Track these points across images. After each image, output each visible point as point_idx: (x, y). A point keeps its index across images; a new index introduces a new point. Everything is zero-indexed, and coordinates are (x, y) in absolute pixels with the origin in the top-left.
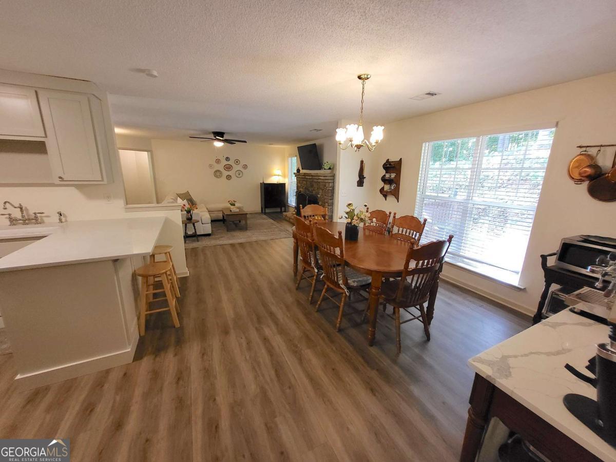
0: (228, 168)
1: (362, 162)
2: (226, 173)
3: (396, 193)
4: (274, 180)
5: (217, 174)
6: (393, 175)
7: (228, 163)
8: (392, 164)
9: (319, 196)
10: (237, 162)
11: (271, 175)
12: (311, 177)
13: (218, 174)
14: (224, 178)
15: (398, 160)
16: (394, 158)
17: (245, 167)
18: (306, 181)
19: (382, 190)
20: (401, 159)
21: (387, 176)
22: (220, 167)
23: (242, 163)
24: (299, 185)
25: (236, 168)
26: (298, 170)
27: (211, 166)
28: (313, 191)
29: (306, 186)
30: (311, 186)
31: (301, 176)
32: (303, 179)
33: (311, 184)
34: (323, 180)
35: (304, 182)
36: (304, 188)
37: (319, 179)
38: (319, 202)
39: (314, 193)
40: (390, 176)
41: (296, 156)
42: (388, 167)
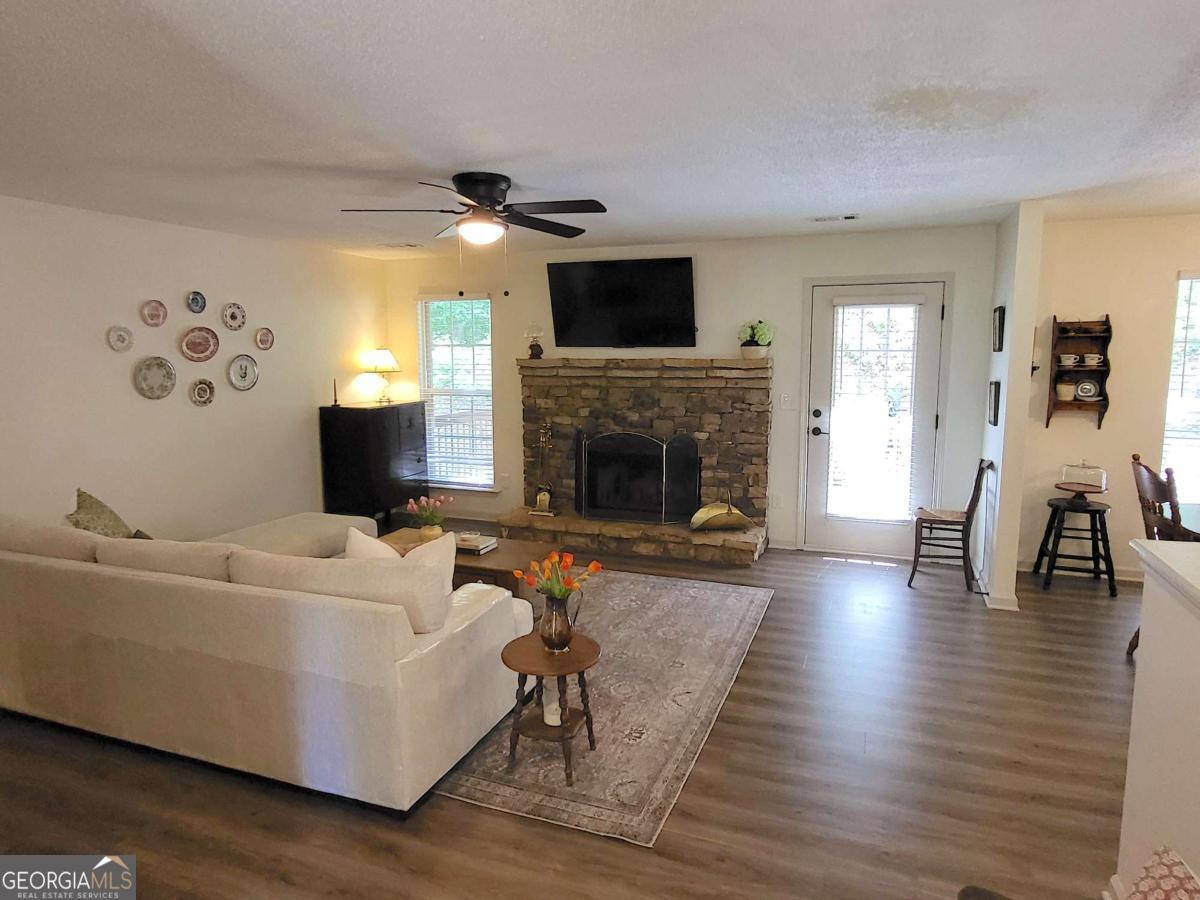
0: (200, 345)
2: (187, 372)
4: (362, 393)
5: (150, 379)
7: (198, 320)
9: (701, 436)
10: (234, 317)
13: (155, 377)
14: (179, 398)
17: (266, 339)
18: (605, 389)
20: (1107, 316)
21: (1068, 361)
22: (160, 342)
23: (255, 321)
24: (542, 402)
25: (232, 343)
26: (536, 351)
27: (118, 339)
28: (656, 423)
29: (598, 405)
30: (643, 404)
31: (562, 372)
32: (575, 382)
33: (637, 397)
34: (734, 381)
35: (584, 392)
36: (585, 412)
37: (708, 377)
38: (701, 458)
39: (664, 427)
40: (1082, 360)
41: (489, 296)
42: (1072, 337)
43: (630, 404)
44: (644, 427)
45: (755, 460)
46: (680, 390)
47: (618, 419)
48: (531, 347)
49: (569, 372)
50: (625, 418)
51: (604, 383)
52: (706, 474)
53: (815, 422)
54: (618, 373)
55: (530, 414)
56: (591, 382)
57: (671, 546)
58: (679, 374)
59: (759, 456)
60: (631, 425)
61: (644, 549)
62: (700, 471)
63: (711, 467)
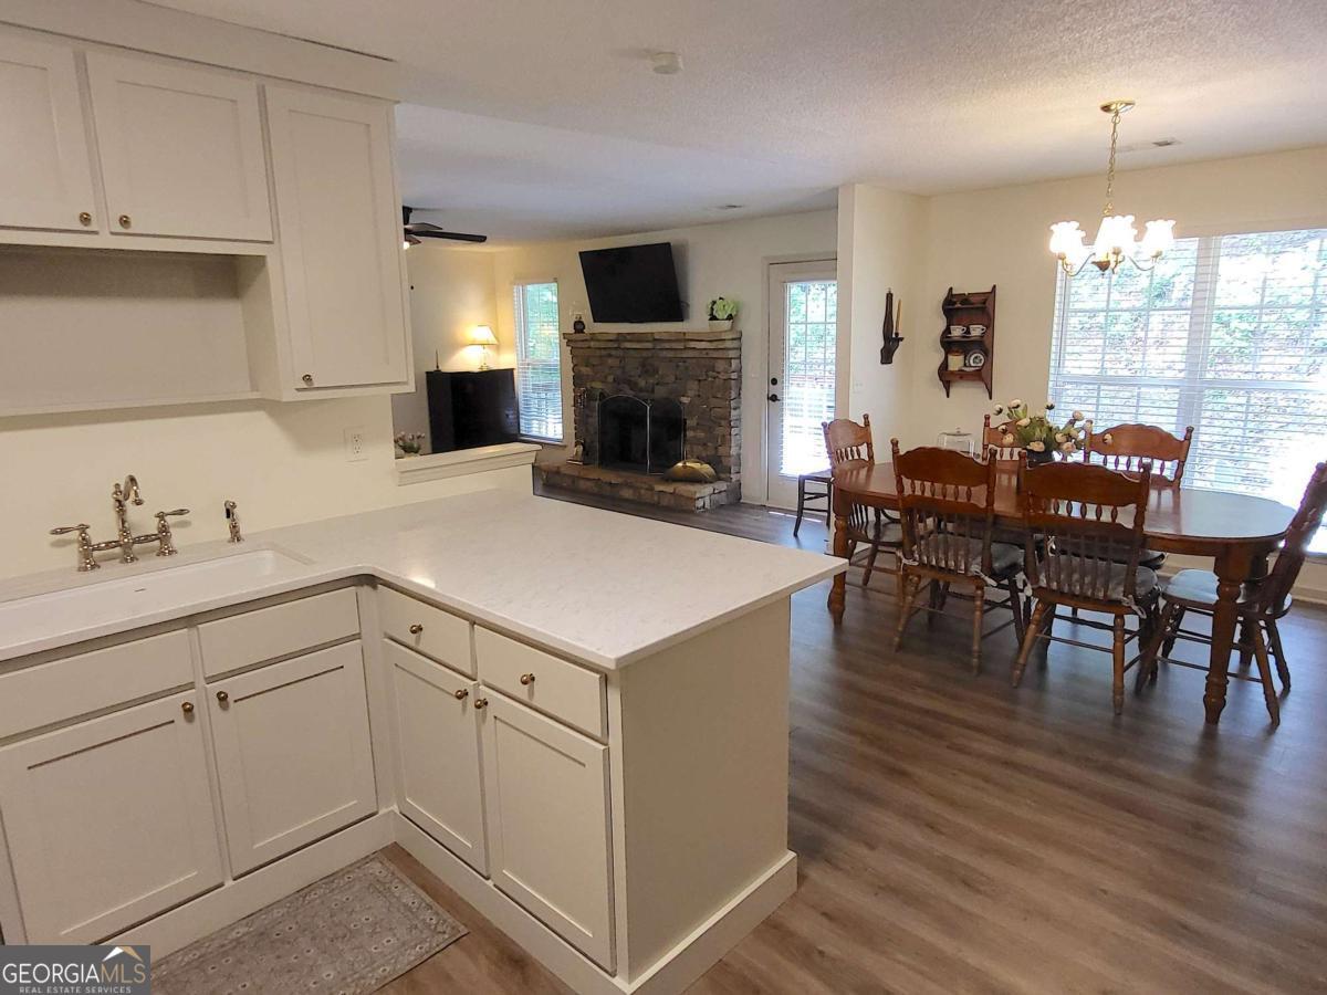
1: (889, 297)
3: (983, 377)
6: (976, 331)
8: (972, 299)
9: (685, 400)
11: (456, 346)
12: (649, 345)
15: (989, 290)
16: (970, 284)
18: (622, 359)
19: (943, 370)
20: (995, 286)
21: (957, 332)
24: (584, 370)
26: (579, 326)
28: (657, 388)
29: (619, 372)
30: (647, 372)
31: (592, 344)
32: (603, 352)
33: (643, 366)
34: (704, 352)
35: (610, 361)
36: (610, 379)
37: (686, 348)
38: (685, 420)
39: (661, 392)
40: (968, 332)
41: (556, 280)
42: (958, 309)
43: (639, 372)
44: (647, 391)
45: (723, 423)
46: (671, 360)
47: (633, 385)
48: (576, 323)
49: (597, 344)
50: (636, 384)
51: (620, 353)
52: (690, 434)
53: (774, 390)
54: (628, 345)
55: (578, 380)
56: (613, 352)
57: (643, 492)
58: (667, 346)
59: (725, 419)
60: (641, 390)
61: (627, 493)
62: (685, 431)
63: (694, 429)
